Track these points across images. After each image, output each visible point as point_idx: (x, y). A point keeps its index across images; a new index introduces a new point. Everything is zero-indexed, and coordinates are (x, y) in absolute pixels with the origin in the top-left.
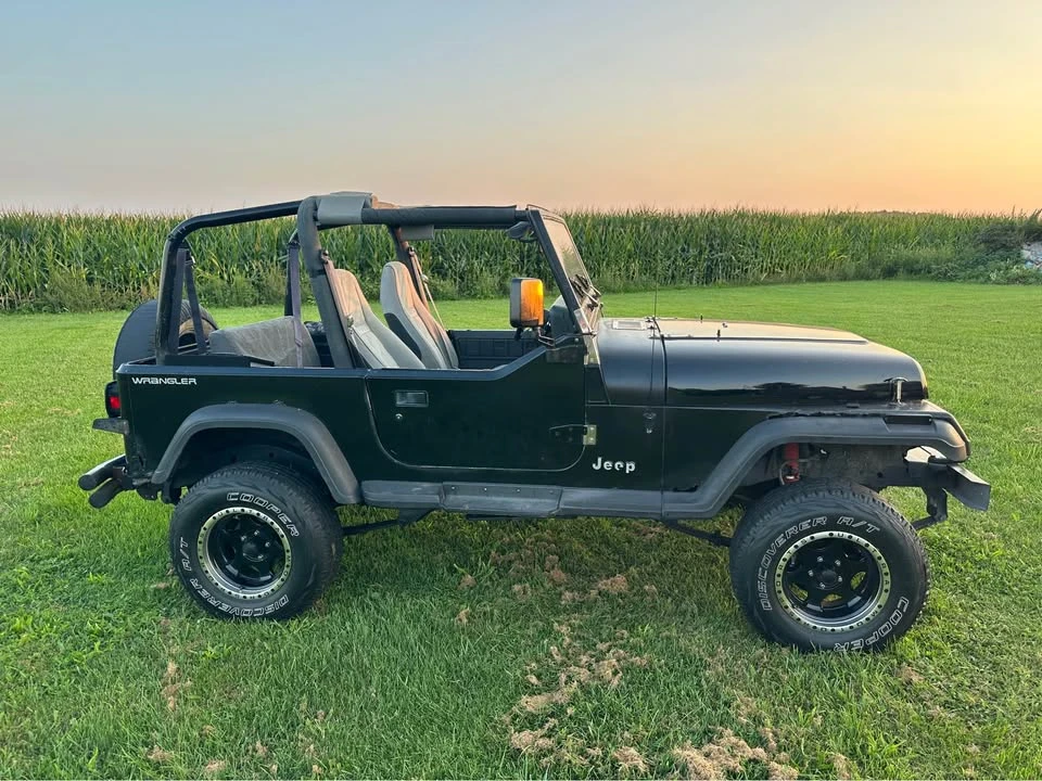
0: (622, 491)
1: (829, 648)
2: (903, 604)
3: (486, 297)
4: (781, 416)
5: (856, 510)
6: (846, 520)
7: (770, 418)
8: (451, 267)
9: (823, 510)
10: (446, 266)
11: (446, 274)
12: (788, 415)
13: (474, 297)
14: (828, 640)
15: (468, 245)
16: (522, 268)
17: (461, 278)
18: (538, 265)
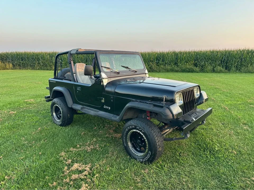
0: (108, 113)
1: (136, 159)
2: (150, 153)
3: (207, 72)
4: (134, 101)
5: (140, 126)
6: (138, 128)
7: (132, 101)
8: (199, 64)
9: (134, 124)
10: (198, 64)
11: (198, 66)
12: (135, 101)
13: (204, 72)
14: (136, 157)
15: (205, 58)
16: (221, 65)
17: (202, 67)
18: (227, 64)
